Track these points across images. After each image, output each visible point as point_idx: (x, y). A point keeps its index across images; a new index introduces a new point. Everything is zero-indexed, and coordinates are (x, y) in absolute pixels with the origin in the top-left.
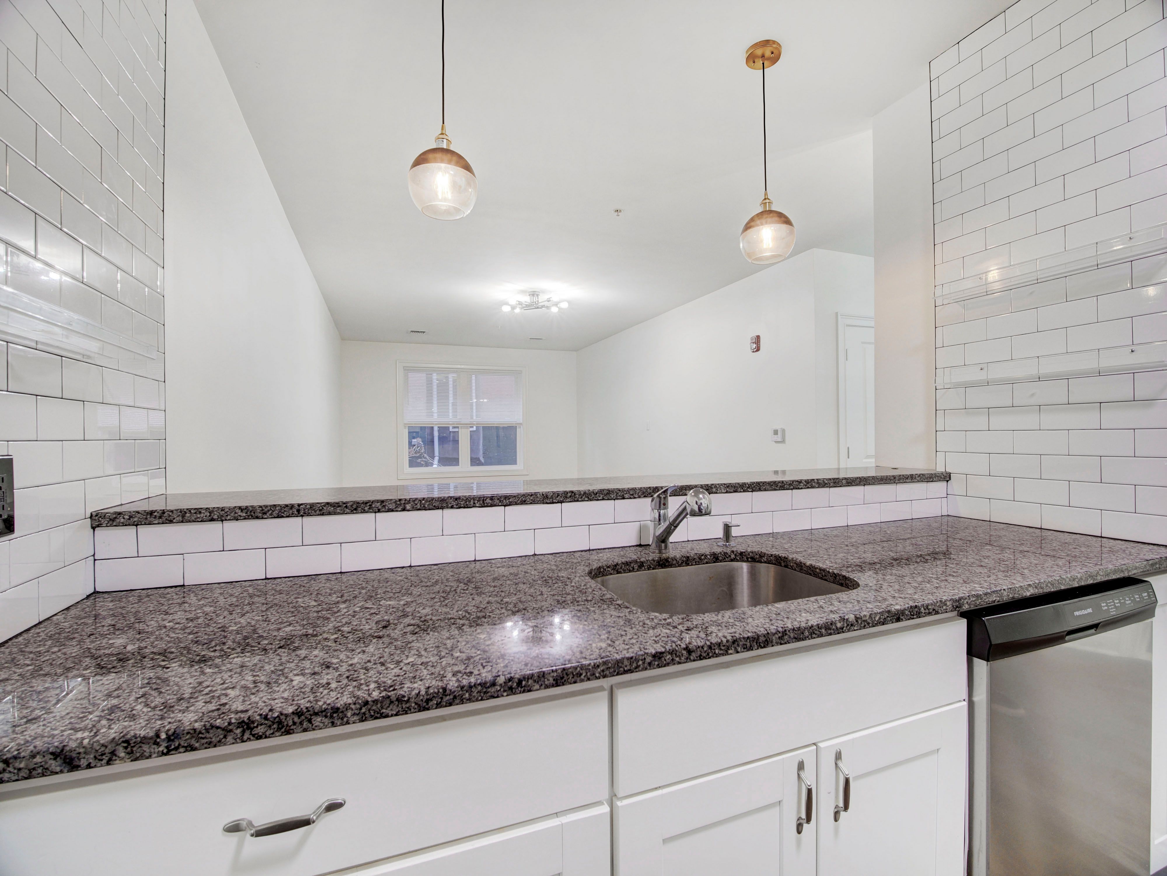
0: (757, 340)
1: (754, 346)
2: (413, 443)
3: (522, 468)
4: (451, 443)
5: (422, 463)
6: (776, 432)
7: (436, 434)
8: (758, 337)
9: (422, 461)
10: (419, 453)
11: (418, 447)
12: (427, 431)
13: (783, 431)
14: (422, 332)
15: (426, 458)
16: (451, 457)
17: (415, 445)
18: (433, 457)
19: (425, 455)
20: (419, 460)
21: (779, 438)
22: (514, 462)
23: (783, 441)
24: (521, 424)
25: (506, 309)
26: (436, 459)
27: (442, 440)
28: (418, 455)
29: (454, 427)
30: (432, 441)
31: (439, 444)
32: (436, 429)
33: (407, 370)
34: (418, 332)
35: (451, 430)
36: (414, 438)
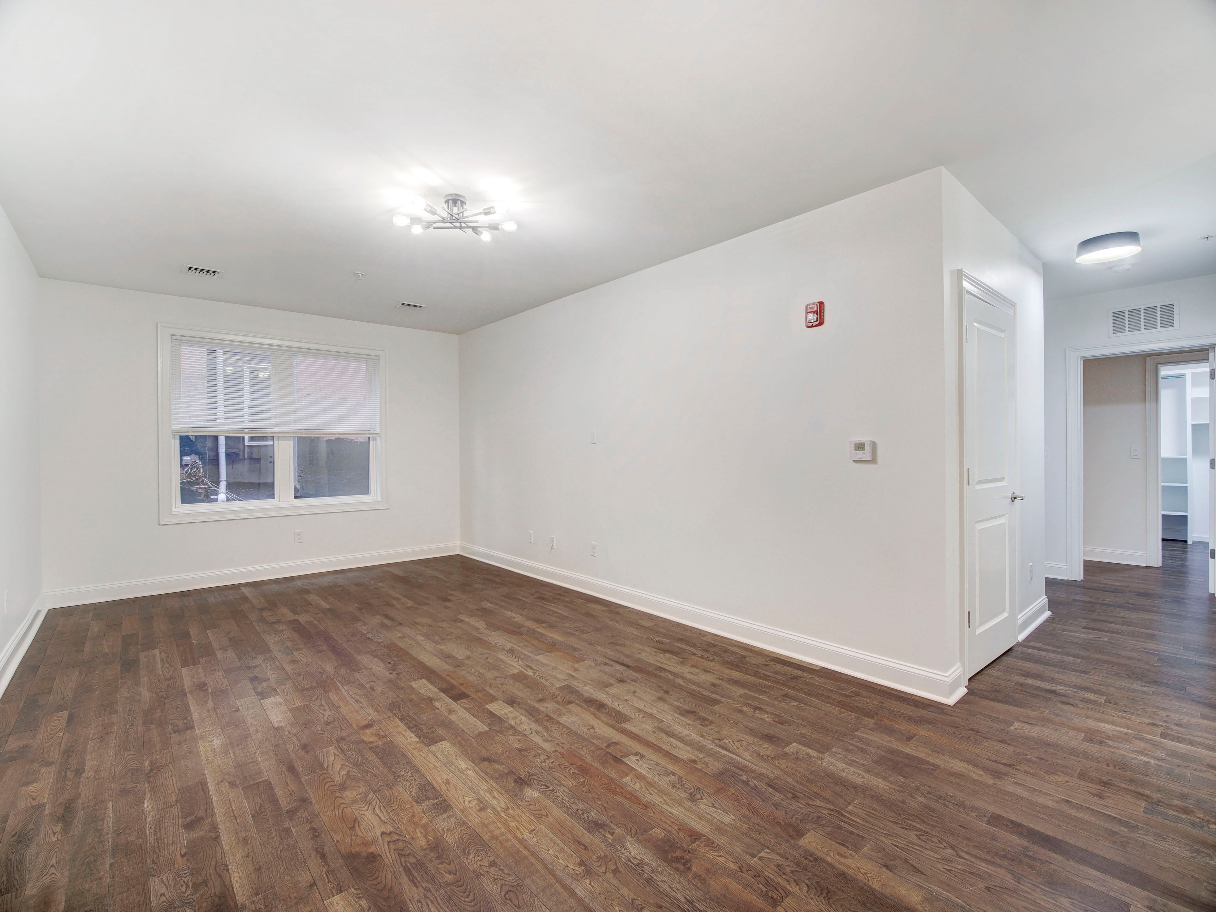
0: (820, 310)
1: (812, 317)
2: (184, 463)
3: (379, 499)
4: (246, 462)
5: (200, 491)
6: (860, 447)
7: (222, 449)
8: (821, 304)
9: (201, 488)
10: (194, 476)
11: (192, 469)
12: (209, 444)
13: (874, 445)
14: (211, 272)
15: (206, 484)
16: (246, 481)
17: (187, 465)
18: (217, 482)
19: (205, 480)
20: (195, 487)
21: (866, 455)
22: (365, 490)
23: (873, 460)
24: (378, 434)
25: (401, 221)
26: (223, 485)
27: (232, 458)
28: (193, 479)
29: (252, 439)
30: (216, 461)
31: (227, 464)
32: (222, 441)
33: (178, 341)
34: (204, 271)
35: (247, 442)
36: (187, 454)
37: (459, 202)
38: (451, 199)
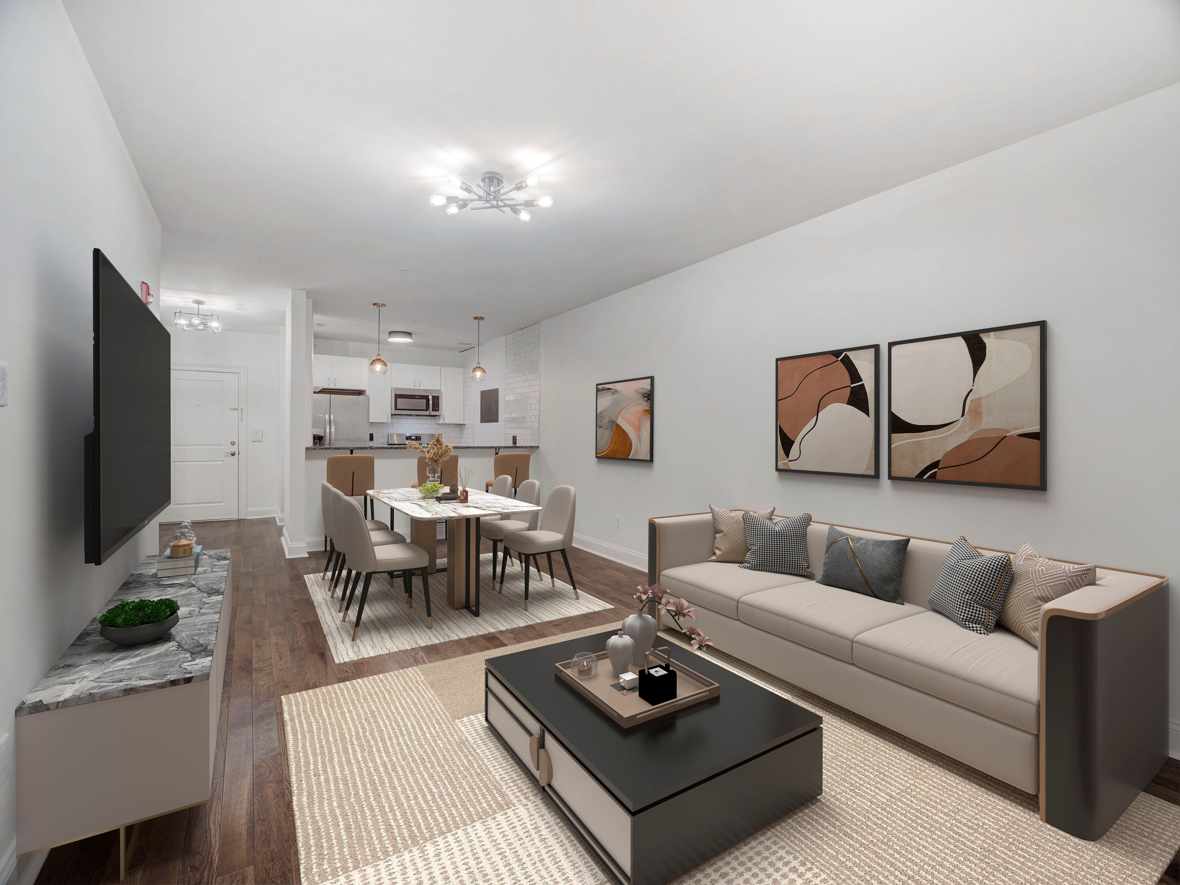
37: (495, 181)
38: (487, 177)
